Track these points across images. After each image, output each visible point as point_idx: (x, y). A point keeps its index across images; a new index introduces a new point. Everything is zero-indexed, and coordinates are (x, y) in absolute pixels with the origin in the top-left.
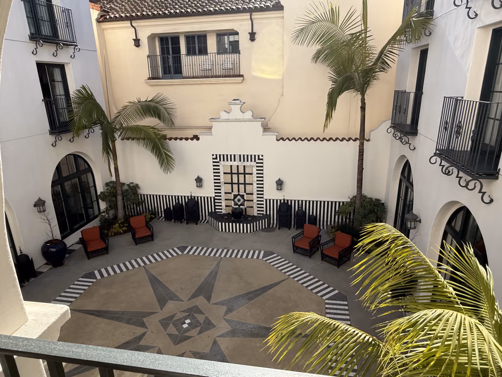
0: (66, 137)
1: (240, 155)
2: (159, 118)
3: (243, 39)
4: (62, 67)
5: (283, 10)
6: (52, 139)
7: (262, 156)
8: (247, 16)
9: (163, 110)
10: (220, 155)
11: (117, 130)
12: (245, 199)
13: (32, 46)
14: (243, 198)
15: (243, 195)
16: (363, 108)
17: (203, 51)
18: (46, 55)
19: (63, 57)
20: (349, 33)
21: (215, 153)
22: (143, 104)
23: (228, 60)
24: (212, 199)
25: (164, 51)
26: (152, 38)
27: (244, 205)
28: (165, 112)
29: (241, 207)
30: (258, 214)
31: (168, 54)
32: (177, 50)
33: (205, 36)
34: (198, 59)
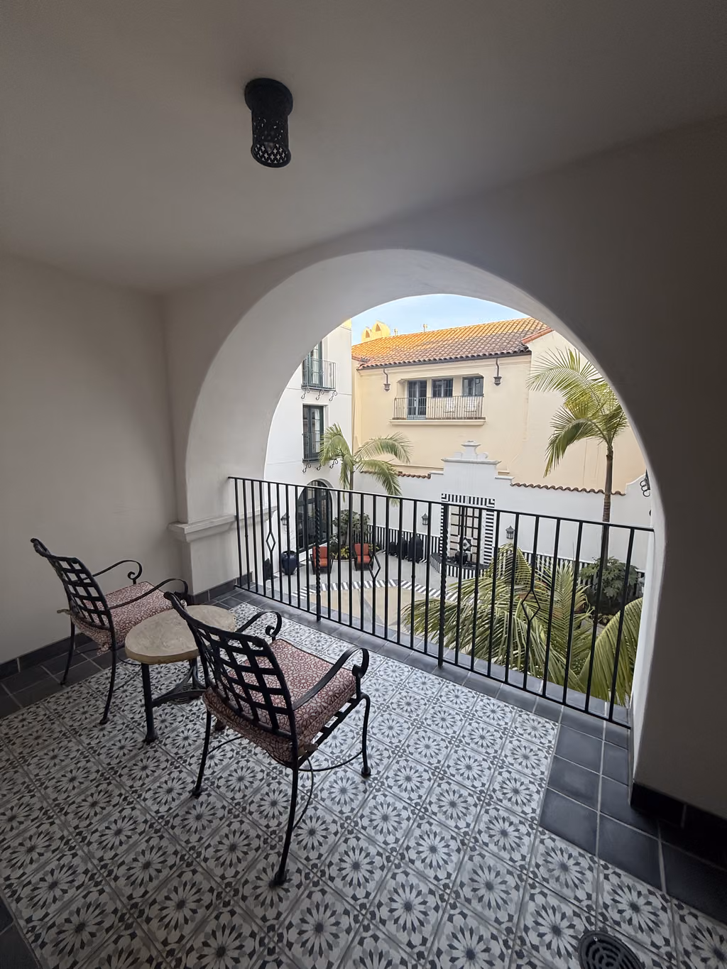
0: (314, 465)
1: (470, 498)
2: (396, 455)
3: (488, 384)
4: (321, 408)
5: (531, 354)
6: (303, 466)
7: (494, 500)
8: (493, 361)
9: (400, 447)
10: (449, 495)
11: (356, 462)
12: (472, 543)
13: (302, 392)
14: (470, 543)
15: (470, 540)
16: (610, 457)
17: (449, 393)
18: (311, 399)
19: (322, 400)
20: (591, 378)
21: (444, 493)
22: (383, 441)
23: (471, 402)
24: (438, 539)
25: (411, 394)
26: (402, 382)
27: (470, 551)
28: (402, 450)
29: (467, 552)
30: (485, 562)
31: (415, 396)
32: (423, 394)
33: (452, 380)
34: (442, 401)
